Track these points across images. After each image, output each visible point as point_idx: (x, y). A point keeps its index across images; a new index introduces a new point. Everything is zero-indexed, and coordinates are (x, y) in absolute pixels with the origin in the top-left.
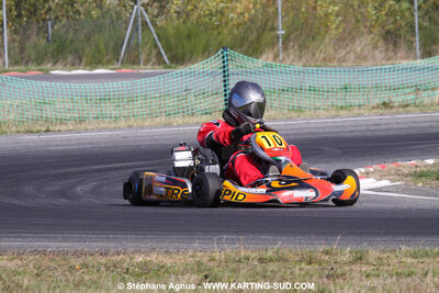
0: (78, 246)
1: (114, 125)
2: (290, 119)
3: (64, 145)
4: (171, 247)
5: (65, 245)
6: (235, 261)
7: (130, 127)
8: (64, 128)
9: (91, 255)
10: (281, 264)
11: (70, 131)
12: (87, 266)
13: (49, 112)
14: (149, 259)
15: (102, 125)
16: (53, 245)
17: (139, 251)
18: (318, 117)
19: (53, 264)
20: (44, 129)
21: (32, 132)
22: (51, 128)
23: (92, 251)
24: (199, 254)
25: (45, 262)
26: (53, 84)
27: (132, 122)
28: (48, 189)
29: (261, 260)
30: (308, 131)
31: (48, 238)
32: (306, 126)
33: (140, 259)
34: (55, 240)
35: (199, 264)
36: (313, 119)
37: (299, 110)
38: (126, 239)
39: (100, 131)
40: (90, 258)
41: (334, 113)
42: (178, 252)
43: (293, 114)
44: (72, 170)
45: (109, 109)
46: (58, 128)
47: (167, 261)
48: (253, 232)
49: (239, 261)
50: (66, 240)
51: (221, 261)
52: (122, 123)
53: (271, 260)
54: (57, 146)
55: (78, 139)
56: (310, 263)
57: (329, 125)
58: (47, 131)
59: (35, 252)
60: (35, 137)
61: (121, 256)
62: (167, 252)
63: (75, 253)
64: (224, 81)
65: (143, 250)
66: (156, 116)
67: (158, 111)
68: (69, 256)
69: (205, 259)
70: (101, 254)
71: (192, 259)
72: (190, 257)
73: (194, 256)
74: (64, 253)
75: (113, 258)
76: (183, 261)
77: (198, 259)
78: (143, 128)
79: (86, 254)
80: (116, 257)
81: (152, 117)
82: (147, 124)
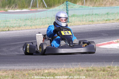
0: (25, 67)
1: (31, 28)
2: (90, 24)
3: (15, 35)
5: (20, 67)
6: (78, 71)
7: (36, 28)
8: (14, 29)
9: (29, 70)
10: (94, 71)
11: (16, 30)
12: (29, 74)
13: (8, 24)
14: (49, 71)
15: (27, 28)
16: (17, 67)
17: (46, 69)
18: (99, 24)
19: (17, 74)
20: (7, 30)
22: (10, 29)
23: (30, 69)
24: (66, 69)
26: (9, 15)
27: (37, 27)
28: (11, 49)
29: (87, 71)
30: (96, 28)
31: (14, 65)
32: (95, 27)
33: (46, 71)
36: (97, 24)
37: (92, 21)
38: (40, 65)
39: (26, 30)
40: (29, 71)
41: (104, 22)
42: (59, 69)
43: (91, 23)
44: (18, 43)
45: (28, 22)
46: (12, 29)
47: (56, 72)
48: (83, 62)
49: (80, 71)
50: (20, 66)
51: (74, 71)
52: (34, 27)
53: (91, 71)
54: (13, 35)
55: (19, 33)
56: (104, 71)
57: (103, 26)
58: (9, 30)
59: (10, 70)
60: (5, 32)
61: (40, 71)
62: (55, 69)
63: (24, 70)
64: (67, 12)
65: (47, 68)
66: (44, 25)
67: (45, 23)
68: (22, 71)
69: (68, 71)
70: (33, 70)
71: (64, 71)
72: (63, 70)
73: (64, 70)
74: (20, 70)
75: (37, 71)
76: (61, 72)
77: (66, 71)
78: (40, 29)
79: (27, 70)
80: (38, 71)
81: (43, 25)
82: (42, 27)
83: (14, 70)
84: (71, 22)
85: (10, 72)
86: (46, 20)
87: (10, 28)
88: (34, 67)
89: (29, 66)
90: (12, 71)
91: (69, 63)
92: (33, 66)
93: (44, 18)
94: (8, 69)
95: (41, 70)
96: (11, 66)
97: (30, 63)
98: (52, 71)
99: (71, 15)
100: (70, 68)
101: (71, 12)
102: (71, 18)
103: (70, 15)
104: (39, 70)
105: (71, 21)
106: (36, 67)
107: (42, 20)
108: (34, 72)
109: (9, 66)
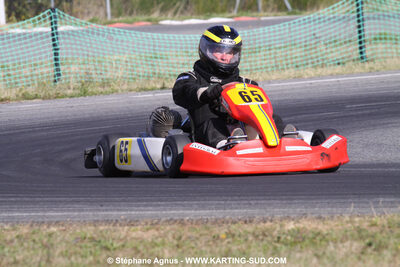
0: (218, 213)
4: (325, 212)
5: (204, 213)
9: (234, 223)
12: (233, 236)
14: (301, 226)
16: (190, 213)
17: (288, 218)
19: (194, 234)
20: (159, 86)
21: (145, 90)
22: (166, 85)
24: (357, 219)
25: (186, 232)
31: (183, 206)
33: (291, 226)
34: (190, 207)
35: (359, 230)
38: (269, 205)
40: (233, 227)
42: (332, 217)
47: (323, 228)
50: (203, 207)
51: (383, 226)
58: (163, 88)
59: (171, 221)
60: (149, 95)
61: (268, 224)
62: (320, 218)
63: (215, 222)
64: (359, 27)
65: (292, 216)
66: (283, 69)
67: (284, 62)
68: (209, 225)
69: (365, 225)
70: (246, 222)
71: (350, 225)
72: (347, 222)
73: (351, 222)
74: (203, 222)
75: (259, 226)
76: (340, 227)
77: (357, 225)
78: (269, 82)
79: (228, 222)
80: (262, 224)
81: (278, 70)
82: (274, 77)
83: (182, 223)
84: (372, 60)
85: (168, 228)
86: (289, 52)
87: (166, 78)
88: (250, 211)
89: (231, 209)
90: (175, 226)
91: (366, 200)
92: (245, 208)
93: (280, 48)
94: (163, 219)
95: (271, 221)
96: (171, 210)
97: (236, 198)
98: (308, 225)
99: (373, 37)
100: (373, 217)
101: (372, 26)
102: (374, 47)
103: (370, 34)
104: (265, 222)
105: (372, 55)
106: (257, 211)
107: (275, 53)
108: (249, 228)
109: (165, 210)
